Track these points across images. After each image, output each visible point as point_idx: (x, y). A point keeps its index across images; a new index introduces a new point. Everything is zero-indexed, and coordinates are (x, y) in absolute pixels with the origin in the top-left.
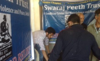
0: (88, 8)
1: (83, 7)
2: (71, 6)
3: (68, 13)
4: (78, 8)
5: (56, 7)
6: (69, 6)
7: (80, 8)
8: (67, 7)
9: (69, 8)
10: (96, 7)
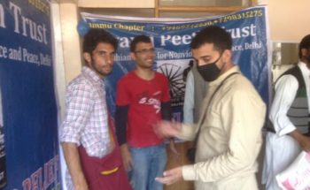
2: (172, 35)
3: (165, 56)
5: (130, 40)
6: (166, 36)
8: (160, 39)
9: (166, 42)
10: (239, 36)
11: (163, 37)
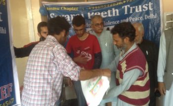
0: (126, 13)
1: (116, 12)
2: (95, 12)
4: (107, 14)
5: (70, 16)
6: (91, 13)
7: (110, 15)
9: (91, 16)
10: (140, 10)
11: (89, 14)
